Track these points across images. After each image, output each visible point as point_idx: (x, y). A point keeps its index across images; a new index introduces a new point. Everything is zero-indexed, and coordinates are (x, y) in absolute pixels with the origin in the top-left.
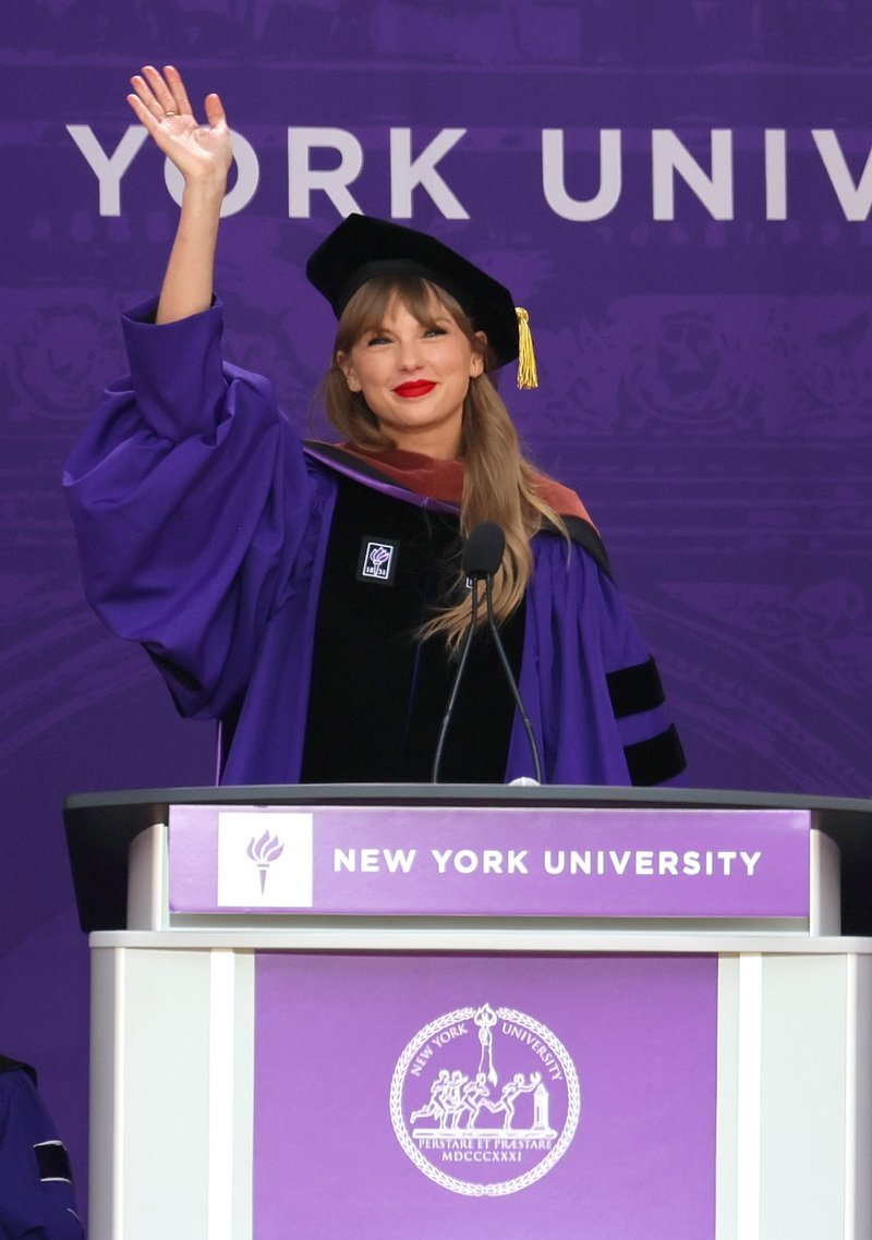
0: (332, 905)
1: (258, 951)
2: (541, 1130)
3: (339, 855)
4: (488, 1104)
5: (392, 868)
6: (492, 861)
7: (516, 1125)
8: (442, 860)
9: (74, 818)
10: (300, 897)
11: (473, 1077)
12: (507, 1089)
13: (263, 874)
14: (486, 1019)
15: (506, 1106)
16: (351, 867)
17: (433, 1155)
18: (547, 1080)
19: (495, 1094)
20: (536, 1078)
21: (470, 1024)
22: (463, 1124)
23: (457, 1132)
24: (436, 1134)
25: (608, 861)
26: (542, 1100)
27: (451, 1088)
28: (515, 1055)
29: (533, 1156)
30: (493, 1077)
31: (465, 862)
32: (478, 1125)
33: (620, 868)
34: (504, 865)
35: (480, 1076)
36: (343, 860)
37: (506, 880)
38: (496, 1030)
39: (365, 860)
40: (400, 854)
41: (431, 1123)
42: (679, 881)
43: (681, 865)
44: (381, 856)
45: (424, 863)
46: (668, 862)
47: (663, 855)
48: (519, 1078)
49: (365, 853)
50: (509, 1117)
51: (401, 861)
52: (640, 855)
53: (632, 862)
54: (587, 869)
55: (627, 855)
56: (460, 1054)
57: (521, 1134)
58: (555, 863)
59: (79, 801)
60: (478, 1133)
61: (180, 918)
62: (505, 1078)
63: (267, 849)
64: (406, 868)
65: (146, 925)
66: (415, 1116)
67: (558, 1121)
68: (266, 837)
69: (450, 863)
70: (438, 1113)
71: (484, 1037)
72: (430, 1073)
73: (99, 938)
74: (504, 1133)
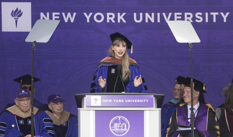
0: (103, 105)
1: (95, 110)
3: (104, 100)
5: (109, 101)
6: (120, 101)
8: (115, 101)
9: (76, 97)
12: (122, 125)
13: (96, 102)
14: (119, 117)
15: (122, 126)
16: (105, 101)
17: (114, 132)
19: (121, 125)
20: (125, 124)
21: (118, 118)
22: (117, 128)
23: (117, 129)
24: (114, 129)
25: (132, 101)
26: (126, 126)
27: (116, 125)
28: (123, 121)
29: (125, 132)
30: (120, 123)
31: (117, 101)
33: (133, 101)
34: (121, 101)
35: (119, 123)
36: (104, 101)
37: (121, 103)
38: (121, 118)
41: (114, 128)
42: (140, 103)
43: (140, 101)
44: (108, 100)
45: (113, 101)
46: (138, 101)
47: (138, 100)
48: (123, 124)
50: (122, 128)
51: (110, 101)
52: (135, 100)
53: (135, 101)
54: (130, 101)
56: (117, 121)
57: (123, 129)
58: (126, 101)
59: (76, 95)
60: (119, 129)
61: (87, 107)
62: (122, 124)
63: (96, 100)
64: (111, 101)
65: (84, 108)
67: (127, 128)
68: (96, 98)
70: (115, 127)
71: (119, 119)
72: (114, 123)
73: (79, 109)
74: (122, 129)
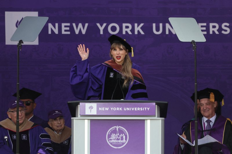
0: (99, 114)
1: (90, 120)
2: (124, 141)
3: (100, 108)
4: (118, 138)
5: (106, 110)
6: (118, 109)
7: (121, 140)
8: (112, 109)
9: (69, 104)
10: (95, 113)
11: (116, 134)
12: (120, 136)
13: (91, 111)
14: (117, 128)
15: (120, 138)
16: (101, 110)
17: (111, 144)
18: (125, 135)
19: (119, 136)
20: (123, 135)
21: (115, 128)
22: (115, 140)
23: (114, 141)
24: (112, 141)
25: (131, 108)
26: (124, 137)
27: (113, 136)
28: (121, 132)
29: (123, 144)
30: (118, 134)
31: (115, 109)
32: (117, 140)
33: (133, 110)
34: (119, 109)
35: (117, 134)
36: (100, 109)
37: (119, 111)
38: (119, 129)
39: (103, 109)
40: (107, 108)
41: (111, 140)
42: (140, 111)
43: (140, 109)
44: (105, 108)
45: (110, 109)
46: (139, 109)
47: (138, 108)
48: (121, 134)
49: (103, 108)
50: (120, 139)
51: (107, 109)
52: (135, 108)
54: (129, 110)
55: (134, 108)
56: (114, 132)
57: (122, 141)
58: (125, 109)
59: (69, 102)
60: (116, 141)
61: (82, 116)
62: (120, 134)
63: (91, 108)
64: (108, 110)
65: (78, 117)
66: (109, 139)
67: (126, 139)
68: (91, 106)
69: (113, 109)
70: (112, 139)
71: (117, 130)
72: (111, 134)
73: (72, 118)
74: (120, 141)
